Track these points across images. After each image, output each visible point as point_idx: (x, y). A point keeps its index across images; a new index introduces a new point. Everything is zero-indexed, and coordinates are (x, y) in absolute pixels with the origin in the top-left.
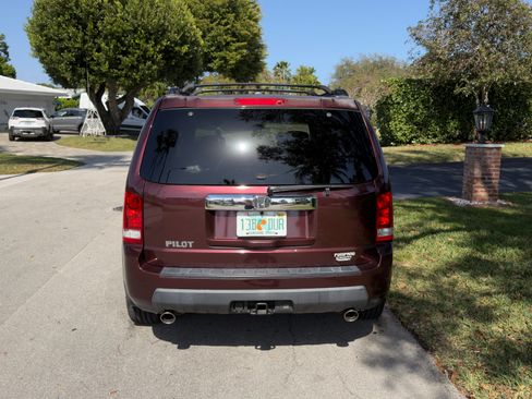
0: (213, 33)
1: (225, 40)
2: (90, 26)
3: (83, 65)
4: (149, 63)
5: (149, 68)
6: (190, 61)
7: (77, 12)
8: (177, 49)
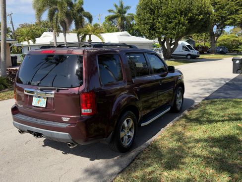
0: (228, 6)
1: (235, 9)
2: (156, 12)
3: (154, 29)
4: (181, 26)
5: (181, 28)
6: (205, 22)
7: (151, 7)
8: (197, 17)
